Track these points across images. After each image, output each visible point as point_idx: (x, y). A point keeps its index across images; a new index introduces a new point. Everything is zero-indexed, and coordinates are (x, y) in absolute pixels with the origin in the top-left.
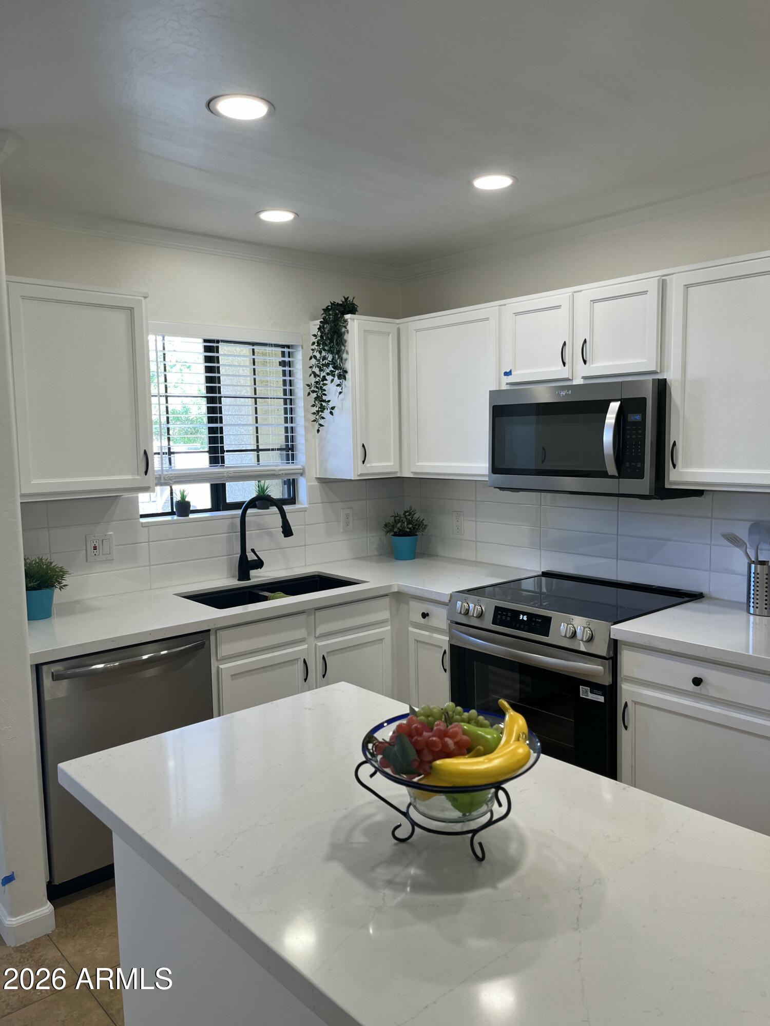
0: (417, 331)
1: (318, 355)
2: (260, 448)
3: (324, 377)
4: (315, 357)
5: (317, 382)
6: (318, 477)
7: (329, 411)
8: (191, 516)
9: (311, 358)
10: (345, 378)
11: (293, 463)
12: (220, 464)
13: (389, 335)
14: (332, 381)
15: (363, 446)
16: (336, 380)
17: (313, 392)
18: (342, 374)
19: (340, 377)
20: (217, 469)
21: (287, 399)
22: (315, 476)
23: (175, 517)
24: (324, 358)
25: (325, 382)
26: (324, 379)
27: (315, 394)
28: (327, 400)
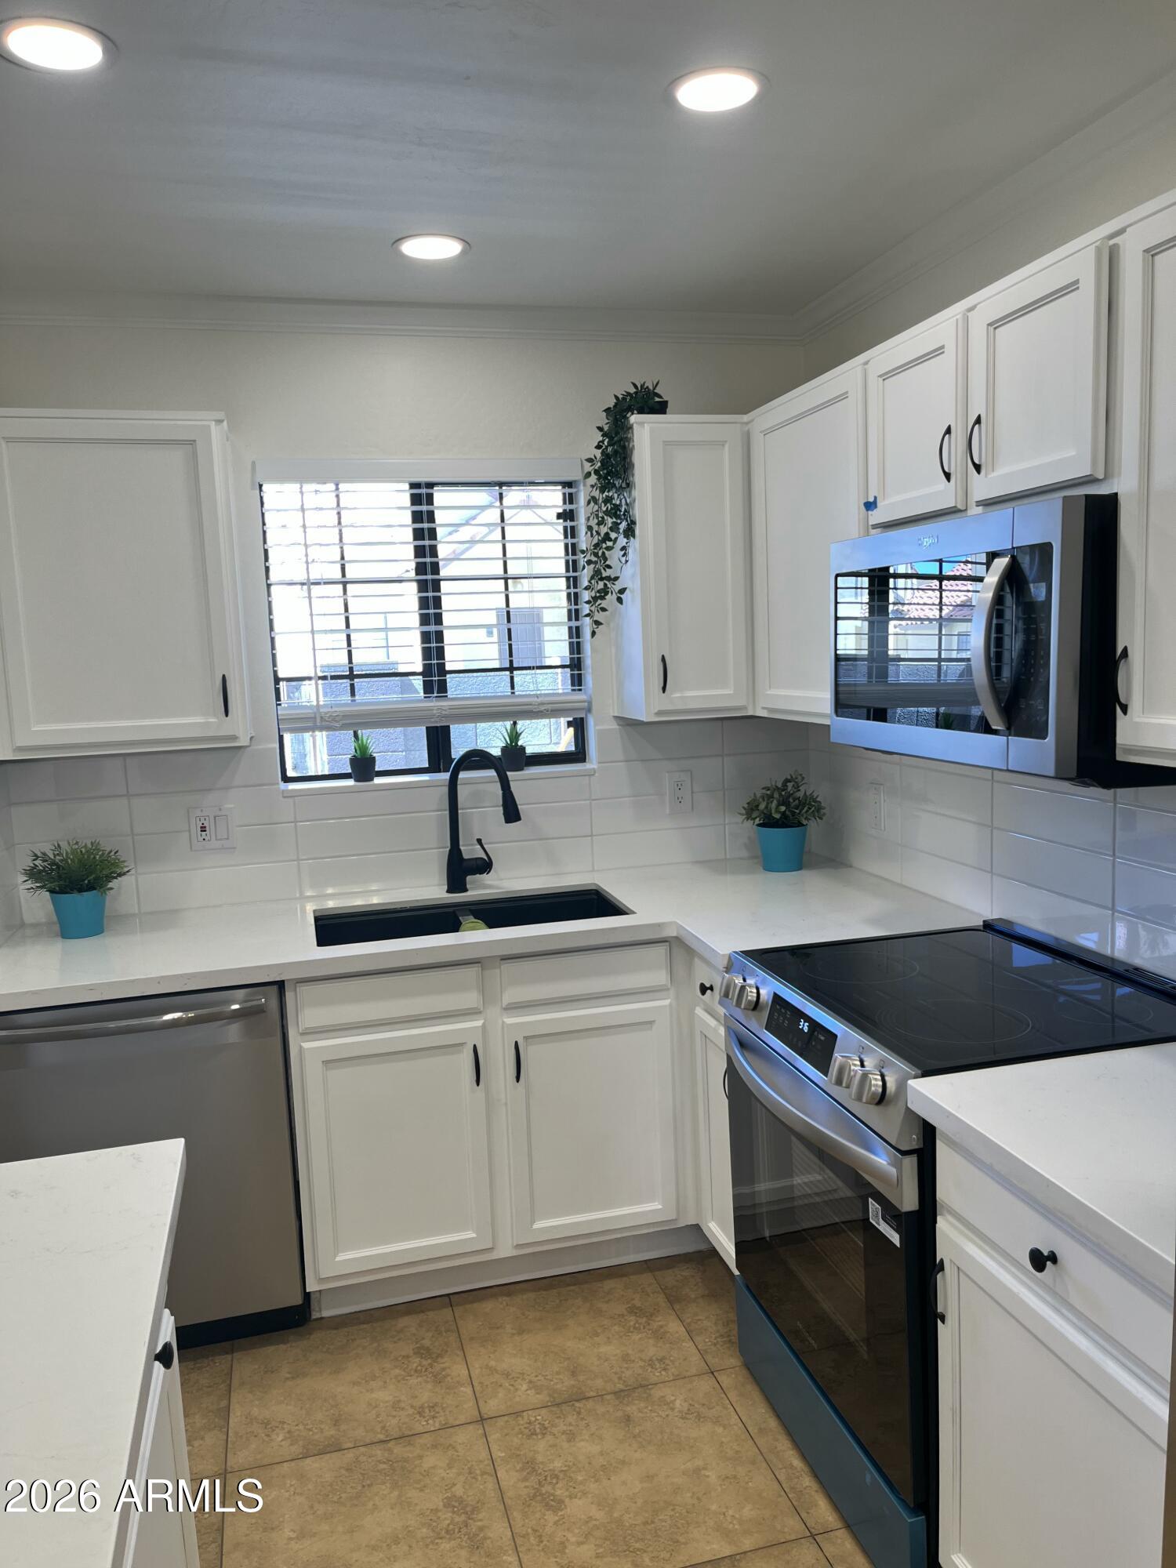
0: (765, 433)
1: (598, 495)
2: (515, 666)
3: (606, 534)
4: (594, 500)
5: (595, 545)
6: (616, 715)
7: (615, 596)
8: (378, 780)
9: (592, 502)
10: (632, 535)
11: (580, 690)
12: (435, 695)
13: (723, 445)
14: (616, 541)
15: (663, 659)
16: (621, 539)
17: (589, 562)
18: (629, 527)
19: (626, 533)
21: (570, 577)
22: (612, 714)
23: (350, 782)
25: (609, 544)
26: (607, 538)
27: (592, 566)
28: (612, 577)
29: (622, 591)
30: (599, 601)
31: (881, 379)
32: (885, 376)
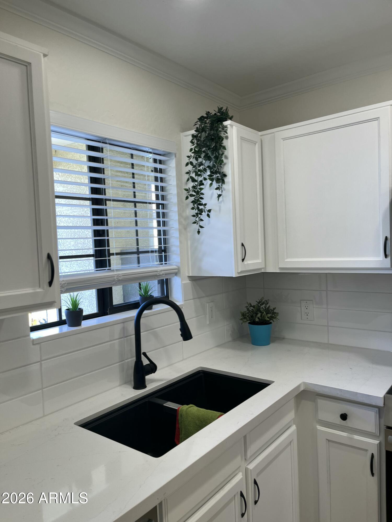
0: (284, 139)
1: (195, 162)
2: (140, 250)
3: (201, 181)
4: (191, 163)
5: (194, 187)
6: (191, 275)
7: (207, 213)
8: (84, 324)
9: (187, 164)
10: (223, 182)
11: (166, 264)
13: (256, 144)
14: (211, 184)
15: (243, 245)
16: (215, 185)
17: (192, 195)
18: (220, 178)
19: (218, 181)
20: (103, 273)
21: (160, 204)
22: (187, 275)
24: (201, 164)
25: (202, 187)
26: (201, 183)
27: (194, 197)
29: (209, 211)
30: (199, 216)
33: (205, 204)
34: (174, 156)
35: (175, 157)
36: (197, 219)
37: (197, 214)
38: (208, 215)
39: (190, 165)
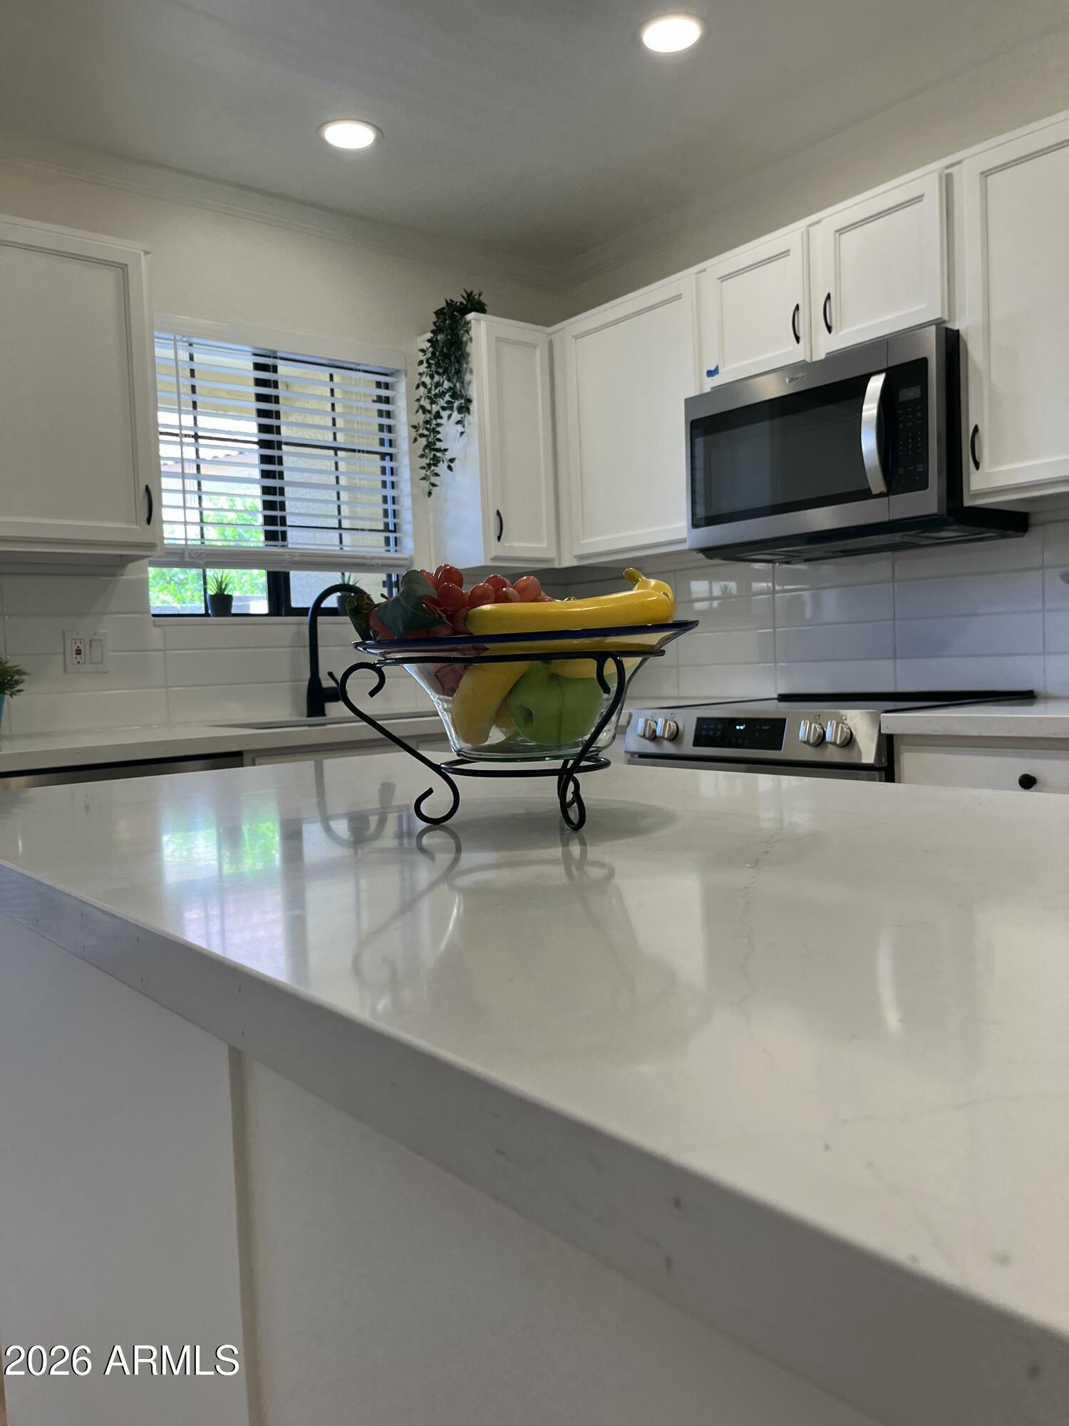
0: (577, 337)
1: (427, 380)
2: (343, 526)
3: (438, 413)
4: (424, 384)
5: (427, 422)
7: (446, 464)
9: (418, 387)
10: (468, 410)
11: (396, 550)
12: (280, 542)
14: (450, 416)
15: (498, 513)
16: (456, 416)
17: (422, 435)
18: (463, 405)
20: (276, 549)
21: (386, 454)
23: (211, 623)
24: (438, 385)
25: (439, 421)
26: (438, 416)
27: (425, 439)
28: (442, 449)
29: (452, 460)
30: (433, 468)
31: (719, 281)
32: (723, 278)
33: (446, 450)
34: (403, 376)
35: (406, 375)
36: (428, 473)
37: (429, 465)
38: (450, 468)
39: (421, 388)
